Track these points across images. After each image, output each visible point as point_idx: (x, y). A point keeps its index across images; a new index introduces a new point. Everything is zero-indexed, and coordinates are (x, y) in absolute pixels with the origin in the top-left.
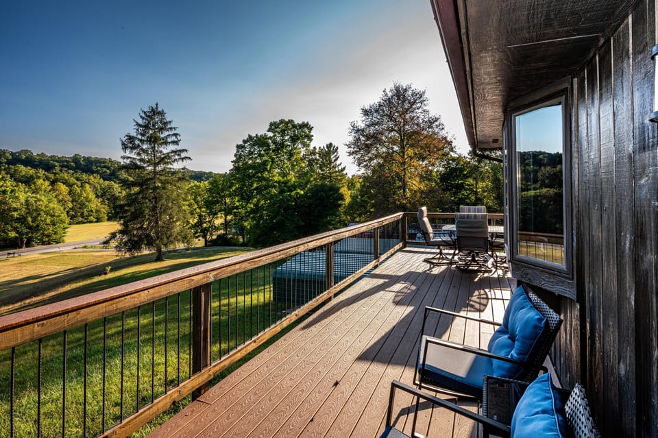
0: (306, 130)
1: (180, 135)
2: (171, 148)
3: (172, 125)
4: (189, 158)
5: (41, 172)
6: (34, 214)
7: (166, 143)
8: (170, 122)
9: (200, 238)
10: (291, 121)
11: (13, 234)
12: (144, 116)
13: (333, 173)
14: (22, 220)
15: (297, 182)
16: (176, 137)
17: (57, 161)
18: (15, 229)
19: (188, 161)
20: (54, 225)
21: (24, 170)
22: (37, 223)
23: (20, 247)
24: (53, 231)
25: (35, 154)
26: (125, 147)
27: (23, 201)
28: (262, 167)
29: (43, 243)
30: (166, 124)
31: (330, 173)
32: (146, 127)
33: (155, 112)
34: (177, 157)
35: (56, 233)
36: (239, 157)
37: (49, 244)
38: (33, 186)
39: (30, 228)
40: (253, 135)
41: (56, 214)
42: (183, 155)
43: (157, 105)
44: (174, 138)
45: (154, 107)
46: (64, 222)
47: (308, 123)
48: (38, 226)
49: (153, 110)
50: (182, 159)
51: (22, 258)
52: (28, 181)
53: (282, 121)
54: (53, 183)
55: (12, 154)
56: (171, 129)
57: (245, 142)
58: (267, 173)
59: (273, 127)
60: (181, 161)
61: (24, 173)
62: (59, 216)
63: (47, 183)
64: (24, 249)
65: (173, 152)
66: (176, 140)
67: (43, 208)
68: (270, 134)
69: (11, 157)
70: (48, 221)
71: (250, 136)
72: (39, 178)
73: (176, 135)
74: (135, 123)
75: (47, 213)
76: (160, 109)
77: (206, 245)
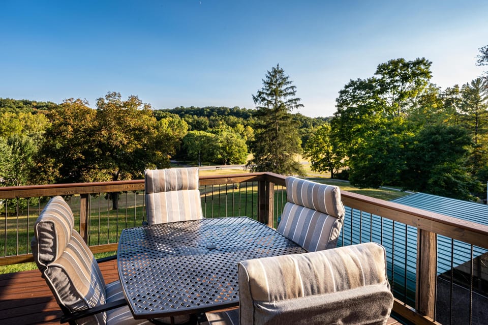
0: (422, 67)
1: (296, 87)
2: (289, 97)
3: (289, 80)
4: (302, 105)
5: (241, 119)
6: (230, 145)
7: (285, 95)
8: (287, 77)
9: (327, 171)
10: (401, 61)
11: (220, 156)
12: (269, 75)
13: (480, 113)
14: (224, 148)
15: (406, 124)
16: (293, 89)
17: (251, 113)
18: (221, 154)
19: (301, 107)
20: (240, 152)
21: (233, 119)
22: (231, 150)
23: (224, 164)
24: (239, 156)
25: (241, 109)
26: (256, 100)
27: (225, 137)
28: (364, 110)
29: (235, 163)
30: (284, 79)
31: (477, 114)
32: (270, 84)
33: (277, 72)
34: (293, 105)
35: (241, 158)
36: (341, 103)
37: (238, 164)
38: (236, 128)
39: (228, 153)
40: (355, 80)
41: (241, 146)
42: (298, 103)
43: (278, 65)
44: (291, 90)
45: (276, 67)
46: (245, 151)
47: (424, 59)
48: (232, 153)
49: (275, 72)
50: (297, 106)
51: (223, 171)
52: (233, 125)
53: (392, 62)
54: (245, 127)
55: (230, 109)
56: (288, 82)
57: (347, 87)
58: (367, 115)
59: (381, 69)
60: (295, 108)
61: (232, 121)
62: (242, 147)
63: (243, 126)
64: (226, 166)
65: (290, 101)
66: (292, 91)
67: (234, 142)
68: (379, 77)
69: (229, 111)
70: (236, 150)
71: (352, 82)
72: (239, 123)
73: (292, 87)
74: (263, 82)
75: (236, 145)
76: (280, 69)
77: (332, 177)
